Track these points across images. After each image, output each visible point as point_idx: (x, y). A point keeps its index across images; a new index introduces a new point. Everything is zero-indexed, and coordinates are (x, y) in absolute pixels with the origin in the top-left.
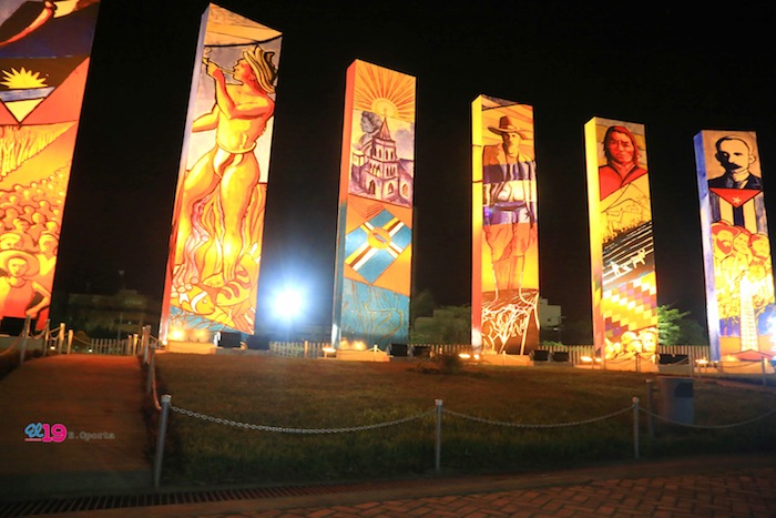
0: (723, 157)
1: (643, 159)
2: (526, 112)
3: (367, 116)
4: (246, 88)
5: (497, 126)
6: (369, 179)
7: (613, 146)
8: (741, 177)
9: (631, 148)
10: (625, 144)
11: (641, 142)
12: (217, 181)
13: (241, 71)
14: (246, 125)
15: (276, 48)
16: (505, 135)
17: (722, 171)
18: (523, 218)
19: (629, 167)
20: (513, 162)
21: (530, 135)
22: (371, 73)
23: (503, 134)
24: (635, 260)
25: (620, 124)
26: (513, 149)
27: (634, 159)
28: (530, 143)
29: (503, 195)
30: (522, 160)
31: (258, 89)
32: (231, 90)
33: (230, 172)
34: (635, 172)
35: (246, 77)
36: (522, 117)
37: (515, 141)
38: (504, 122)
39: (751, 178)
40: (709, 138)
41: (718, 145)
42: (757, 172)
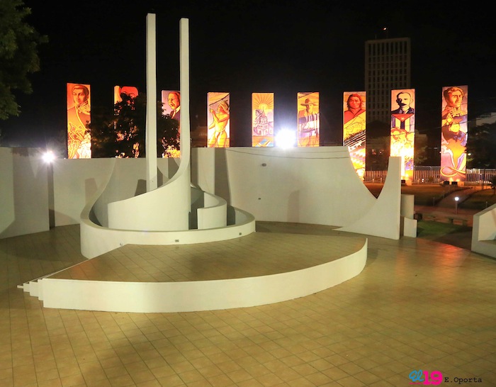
0: (399, 101)
1: (364, 106)
2: (316, 95)
3: (258, 111)
4: (221, 113)
5: (304, 103)
6: (259, 130)
7: (351, 103)
8: (406, 109)
9: (359, 102)
10: (356, 101)
11: (364, 99)
12: (216, 140)
13: (219, 109)
14: (222, 123)
15: (228, 99)
16: (307, 106)
17: (399, 106)
18: (314, 134)
19: (357, 110)
20: (310, 115)
21: (318, 104)
22: (258, 97)
23: (306, 105)
24: (357, 145)
25: (355, 93)
26: (310, 110)
27: (360, 105)
28: (318, 107)
29: (306, 127)
30: (314, 113)
31: (224, 113)
32: (217, 115)
33: (219, 137)
34: (360, 111)
35: (221, 110)
36: (314, 98)
37: (311, 107)
38: (307, 101)
39: (410, 109)
40: (394, 93)
41: (398, 96)
42: (413, 106)
